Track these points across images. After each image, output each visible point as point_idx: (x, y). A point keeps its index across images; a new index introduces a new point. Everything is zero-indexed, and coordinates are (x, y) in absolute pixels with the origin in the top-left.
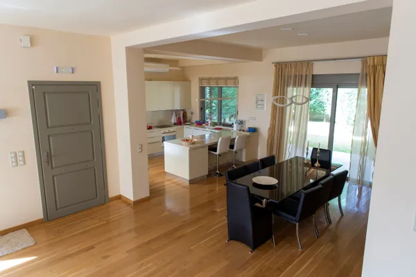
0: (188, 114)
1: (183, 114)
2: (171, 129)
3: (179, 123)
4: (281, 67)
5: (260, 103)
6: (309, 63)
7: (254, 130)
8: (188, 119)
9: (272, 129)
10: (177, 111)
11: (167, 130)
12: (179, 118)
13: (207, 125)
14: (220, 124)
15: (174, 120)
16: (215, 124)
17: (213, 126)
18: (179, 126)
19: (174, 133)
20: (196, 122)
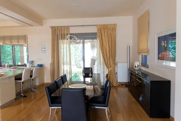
4: (55, 30)
5: (43, 50)
6: (68, 27)
7: (41, 66)
9: (53, 64)
13: (5, 67)
14: (15, 65)
17: (9, 67)
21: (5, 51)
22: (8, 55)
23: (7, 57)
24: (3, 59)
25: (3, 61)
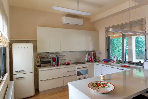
0: (97, 55)
1: (94, 54)
2: (84, 65)
3: (90, 61)
8: (97, 58)
10: (89, 52)
11: (80, 66)
12: (91, 57)
13: (113, 62)
14: (125, 62)
15: (87, 58)
16: (120, 62)
17: (118, 63)
18: (91, 63)
19: (87, 69)
20: (104, 60)
21: (114, 44)
22: (116, 47)
23: (115, 50)
24: (112, 51)
25: (112, 53)
